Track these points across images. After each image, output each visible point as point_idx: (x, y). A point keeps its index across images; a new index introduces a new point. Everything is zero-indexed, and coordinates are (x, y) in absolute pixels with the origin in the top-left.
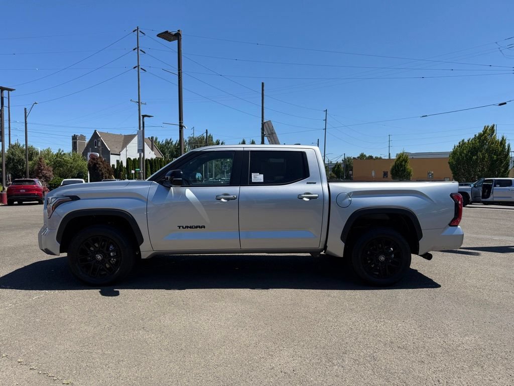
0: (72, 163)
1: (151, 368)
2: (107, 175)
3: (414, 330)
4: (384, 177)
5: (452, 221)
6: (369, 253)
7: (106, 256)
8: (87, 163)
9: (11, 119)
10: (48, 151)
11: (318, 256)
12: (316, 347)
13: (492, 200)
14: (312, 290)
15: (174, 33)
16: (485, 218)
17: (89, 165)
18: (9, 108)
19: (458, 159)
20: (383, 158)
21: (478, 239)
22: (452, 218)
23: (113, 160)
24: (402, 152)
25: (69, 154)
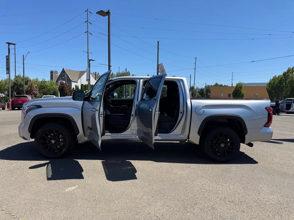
0: (50, 87)
1: (75, 211)
2: (70, 94)
3: (240, 190)
4: (228, 97)
5: (266, 124)
6: (214, 142)
7: (57, 141)
8: (58, 86)
9: (16, 61)
10: (37, 79)
11: (184, 143)
12: (178, 200)
13: (292, 111)
14: (180, 164)
15: (106, 11)
16: (287, 122)
17: (59, 88)
18: (15, 55)
19: (272, 87)
20: (229, 86)
21: (282, 134)
22: (266, 122)
23: (73, 85)
24: (239, 83)
25: (48, 82)
